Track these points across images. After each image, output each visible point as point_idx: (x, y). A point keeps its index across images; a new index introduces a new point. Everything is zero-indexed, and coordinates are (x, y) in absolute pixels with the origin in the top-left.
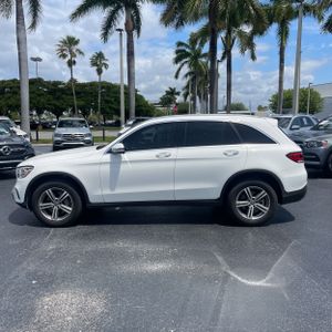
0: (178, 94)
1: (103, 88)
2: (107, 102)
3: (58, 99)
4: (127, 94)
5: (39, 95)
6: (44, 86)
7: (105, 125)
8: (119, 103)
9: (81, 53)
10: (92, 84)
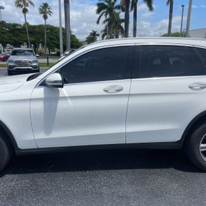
0: (98, 35)
1: (47, 29)
2: (51, 39)
3: (16, 36)
4: (64, 34)
5: (3, 33)
6: (6, 27)
7: (50, 55)
8: (59, 39)
9: (32, 3)
10: (40, 26)
